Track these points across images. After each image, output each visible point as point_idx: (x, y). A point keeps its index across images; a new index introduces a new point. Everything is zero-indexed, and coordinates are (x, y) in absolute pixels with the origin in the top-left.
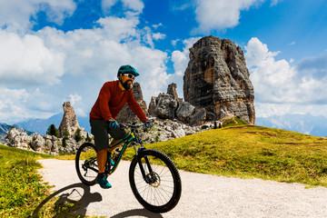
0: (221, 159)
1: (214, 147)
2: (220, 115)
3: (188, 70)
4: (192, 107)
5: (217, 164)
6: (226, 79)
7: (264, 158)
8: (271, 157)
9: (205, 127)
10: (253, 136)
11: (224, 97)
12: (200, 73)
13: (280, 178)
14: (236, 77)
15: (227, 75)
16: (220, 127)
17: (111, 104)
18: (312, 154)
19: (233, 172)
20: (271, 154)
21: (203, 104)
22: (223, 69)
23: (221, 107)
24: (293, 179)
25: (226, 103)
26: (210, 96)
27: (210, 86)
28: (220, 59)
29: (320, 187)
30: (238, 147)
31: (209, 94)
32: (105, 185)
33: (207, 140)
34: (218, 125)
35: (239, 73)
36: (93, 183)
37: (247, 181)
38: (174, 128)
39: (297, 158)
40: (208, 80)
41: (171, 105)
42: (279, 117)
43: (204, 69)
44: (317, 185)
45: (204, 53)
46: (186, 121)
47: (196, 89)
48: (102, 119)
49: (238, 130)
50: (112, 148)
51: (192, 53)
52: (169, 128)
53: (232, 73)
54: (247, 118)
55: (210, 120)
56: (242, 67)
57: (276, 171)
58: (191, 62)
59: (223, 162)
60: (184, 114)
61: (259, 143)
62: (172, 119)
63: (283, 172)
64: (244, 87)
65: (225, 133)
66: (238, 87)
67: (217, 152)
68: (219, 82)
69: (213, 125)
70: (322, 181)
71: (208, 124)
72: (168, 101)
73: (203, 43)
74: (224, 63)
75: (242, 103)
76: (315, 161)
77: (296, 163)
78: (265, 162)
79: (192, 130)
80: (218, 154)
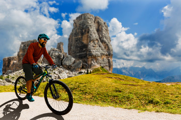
0: (90, 93)
1: (85, 86)
2: (91, 65)
3: (72, 34)
4: (73, 59)
5: (87, 97)
6: (96, 42)
7: (116, 94)
8: (120, 93)
9: (81, 73)
10: (110, 80)
11: (94, 53)
12: (80, 37)
13: (124, 106)
14: (103, 41)
15: (97, 40)
16: (90, 73)
17: (34, 55)
18: (144, 92)
19: (96, 102)
20: (120, 91)
21: (81, 57)
22: (95, 35)
23: (92, 60)
24: (132, 107)
25: (95, 58)
26: (85, 53)
27: (86, 46)
28: (93, 29)
29: (146, 112)
30: (101, 86)
31: (84, 51)
32: (31, 100)
33: (81, 81)
34: (89, 72)
35: (105, 39)
36: (24, 99)
37: (105, 108)
38: (60, 72)
39: (135, 94)
40: (85, 42)
41: (58, 57)
42: (127, 68)
43: (82, 34)
44: (145, 110)
45: (83, 24)
46: (69, 68)
47: (77, 47)
48: (29, 63)
49: (102, 75)
50: (35, 79)
51: (75, 23)
52: (57, 72)
53: (100, 39)
54: (108, 68)
55: (85, 68)
56: (106, 35)
57: (122, 102)
58: (74, 29)
59: (90, 96)
60: (68, 63)
61: (114, 84)
62: (59, 66)
63: (127, 102)
64: (107, 48)
65: (93, 77)
66: (103, 48)
67: (87, 89)
68: (92, 44)
69: (86, 72)
70: (148, 108)
71: (83, 71)
72: (57, 54)
73: (83, 17)
74: (96, 32)
75: (105, 58)
76: (145, 96)
77: (135, 97)
78: (116, 96)
79: (72, 74)
80: (88, 90)
